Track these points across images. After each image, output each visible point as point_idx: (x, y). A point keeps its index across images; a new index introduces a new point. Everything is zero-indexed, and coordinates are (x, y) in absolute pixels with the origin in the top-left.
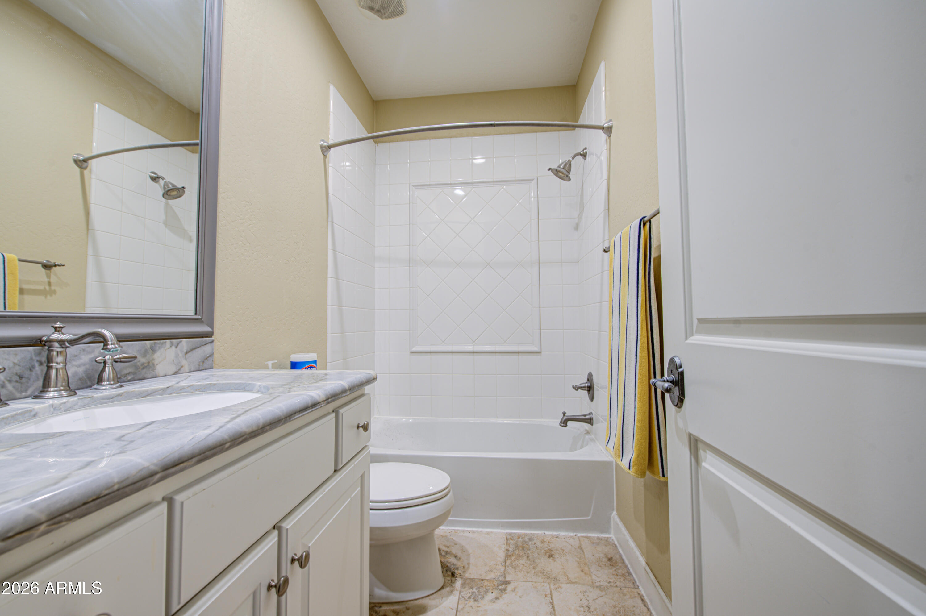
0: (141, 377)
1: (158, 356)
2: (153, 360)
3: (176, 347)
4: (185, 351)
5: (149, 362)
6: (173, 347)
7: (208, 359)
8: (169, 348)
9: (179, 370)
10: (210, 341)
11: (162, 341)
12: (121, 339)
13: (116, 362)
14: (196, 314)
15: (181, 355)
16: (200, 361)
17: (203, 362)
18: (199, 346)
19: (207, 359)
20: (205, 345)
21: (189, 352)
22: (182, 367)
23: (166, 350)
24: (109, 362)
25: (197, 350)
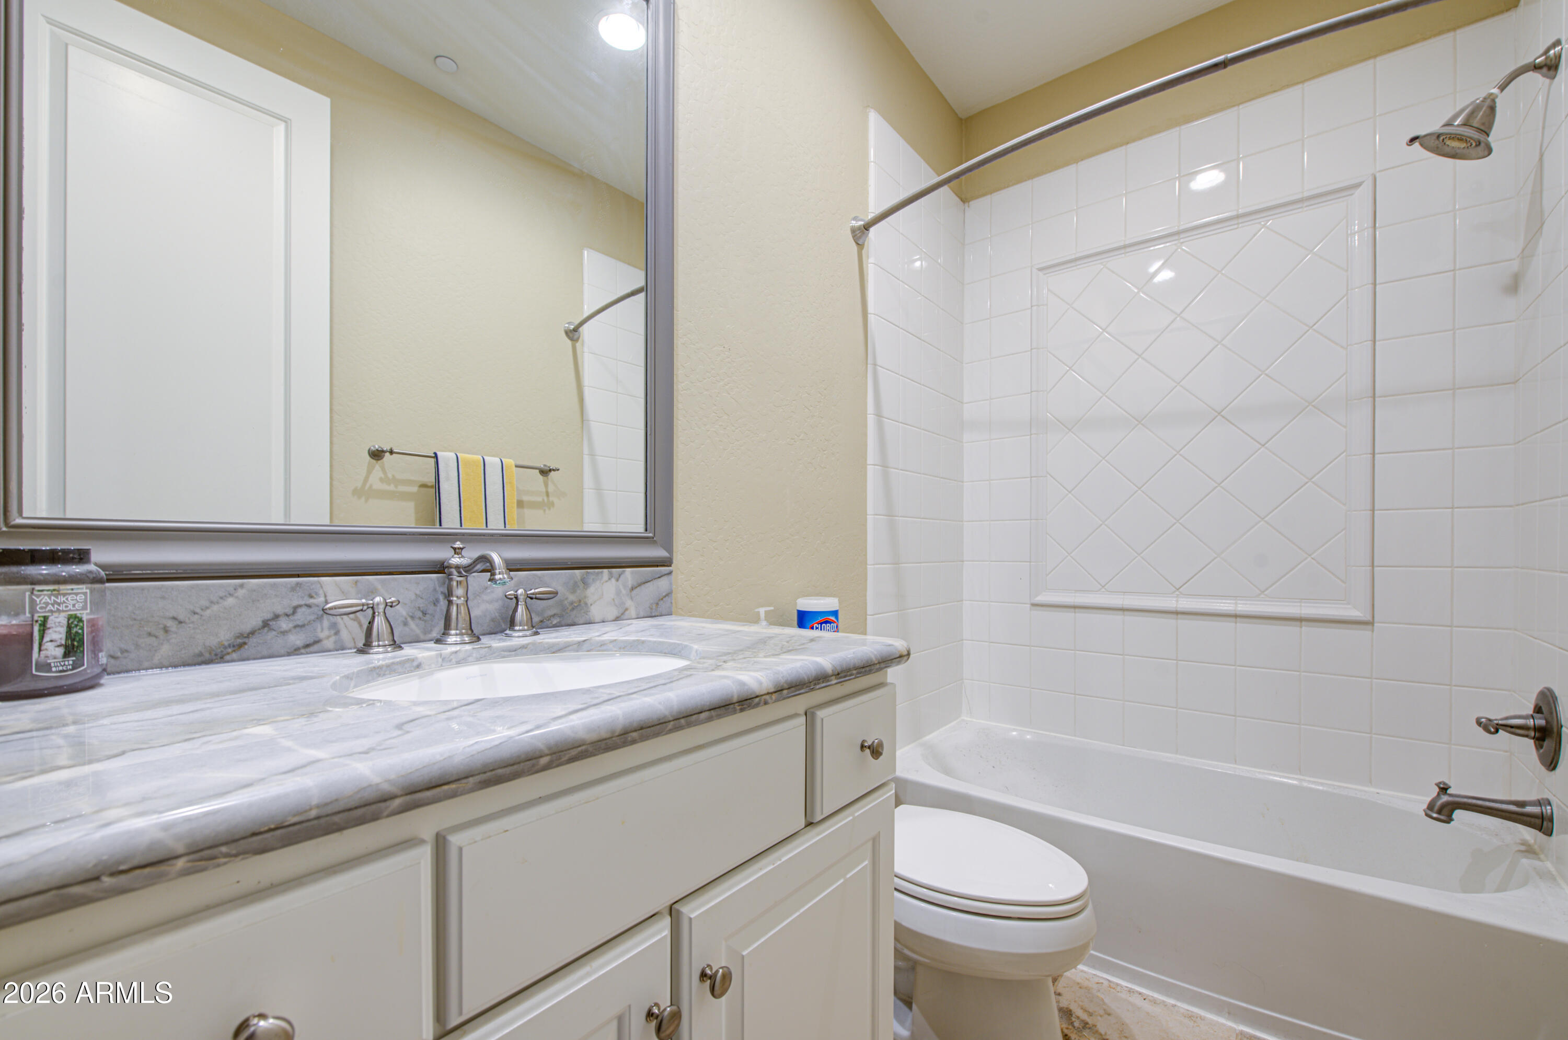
0: (570, 622)
1: (592, 592)
2: (585, 597)
3: (617, 580)
4: (630, 586)
5: (580, 601)
6: (613, 580)
7: (664, 599)
8: (606, 581)
9: (623, 614)
10: (666, 572)
11: (597, 570)
12: (513, 567)
13: (532, 598)
14: (646, 530)
15: (624, 592)
16: (652, 602)
17: (657, 604)
18: (650, 580)
19: (662, 599)
20: (659, 577)
21: (637, 587)
22: (626, 609)
23: (603, 584)
24: (521, 598)
25: (647, 585)
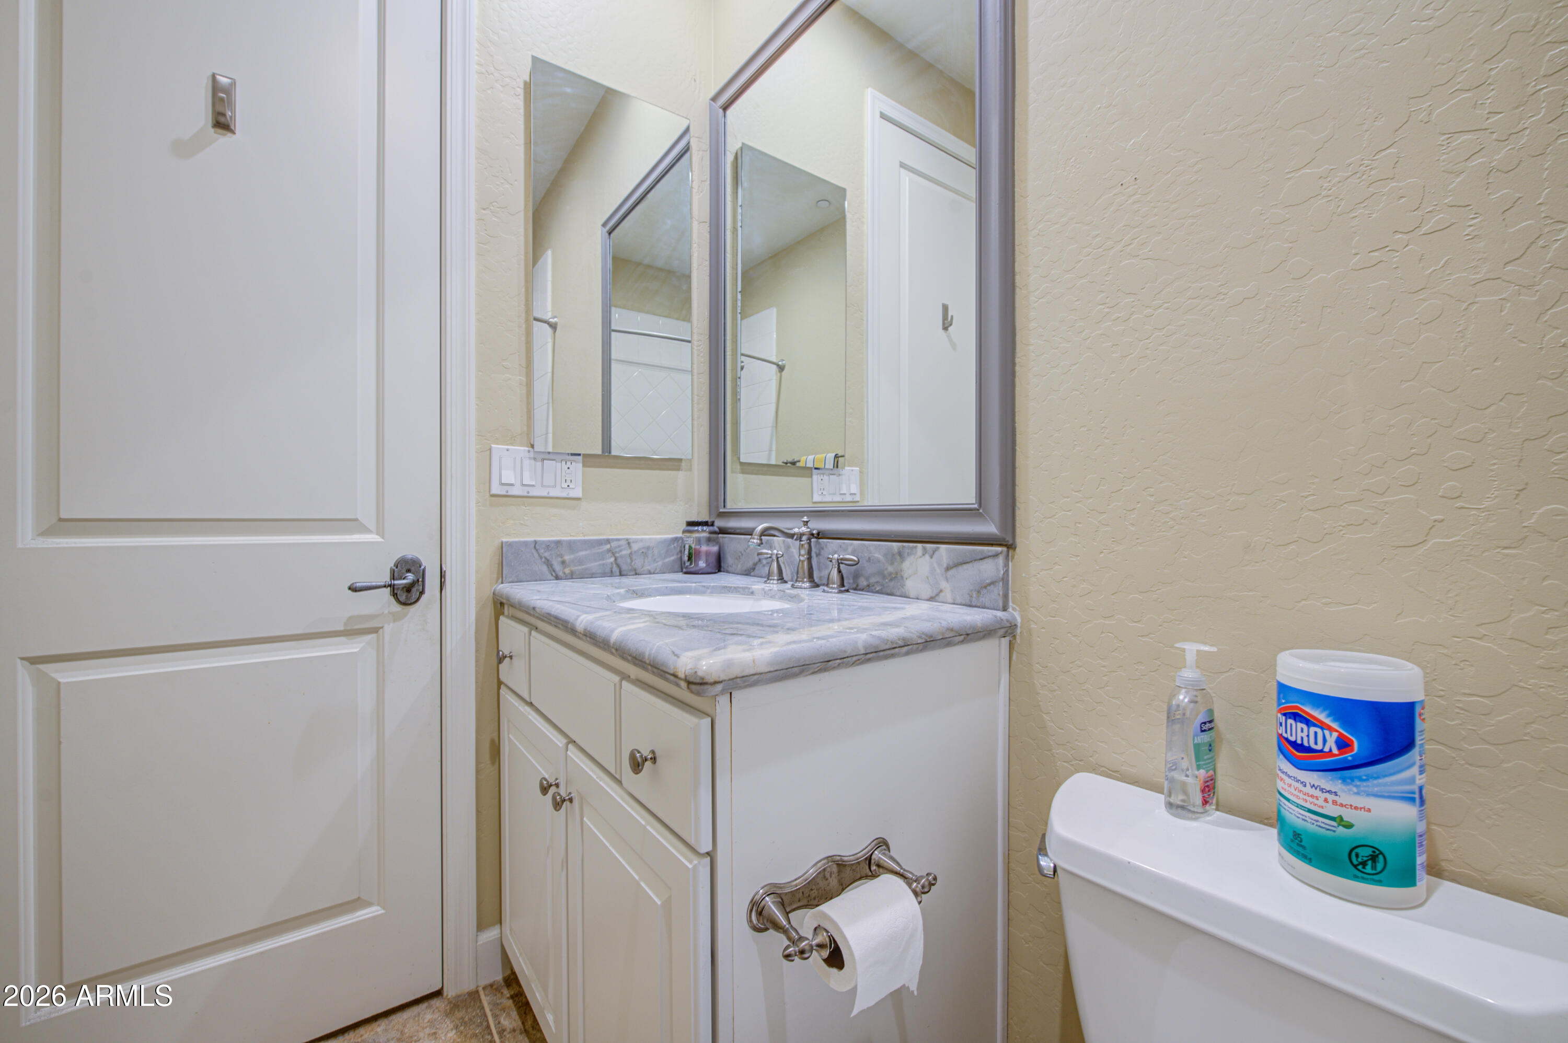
0: (889, 591)
1: (908, 566)
2: (901, 571)
3: (931, 557)
4: (945, 565)
5: (897, 573)
6: (927, 556)
7: (988, 588)
8: (920, 557)
9: (937, 595)
10: (990, 554)
11: (911, 545)
13: (844, 564)
15: (938, 571)
16: (971, 588)
17: (979, 592)
18: (968, 561)
19: (985, 587)
20: (981, 559)
21: (953, 567)
22: (941, 591)
23: (917, 559)
25: (965, 566)
